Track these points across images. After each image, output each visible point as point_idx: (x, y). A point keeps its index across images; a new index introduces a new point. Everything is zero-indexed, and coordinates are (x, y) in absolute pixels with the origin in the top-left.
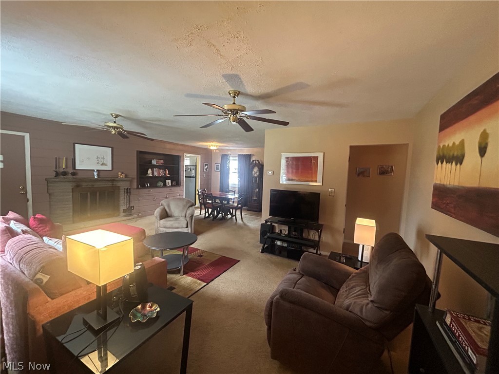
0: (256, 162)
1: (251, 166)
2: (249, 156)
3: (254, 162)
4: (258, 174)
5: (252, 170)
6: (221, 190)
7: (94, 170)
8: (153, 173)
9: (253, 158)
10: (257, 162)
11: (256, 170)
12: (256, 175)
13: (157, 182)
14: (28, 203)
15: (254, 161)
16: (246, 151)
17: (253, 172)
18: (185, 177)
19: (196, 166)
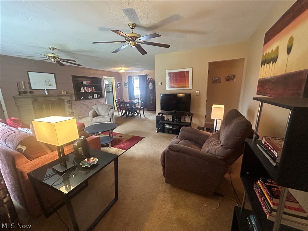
0: (150, 80)
1: (147, 82)
2: (146, 76)
3: (149, 80)
4: (152, 87)
5: (149, 83)
6: (130, 99)
7: (45, 89)
8: (84, 90)
9: (148, 77)
10: (151, 79)
11: (151, 85)
12: (151, 88)
13: (88, 96)
14: (4, 113)
15: (149, 79)
16: (144, 73)
17: (149, 86)
18: (106, 92)
19: (112, 84)
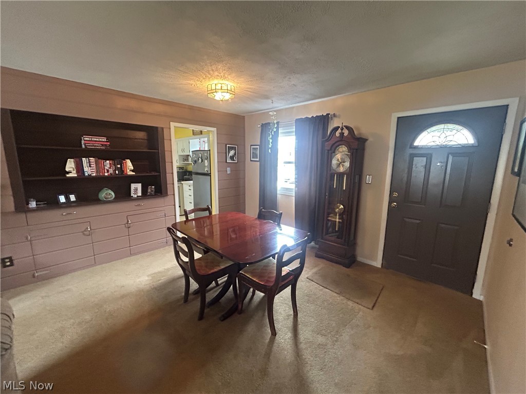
0: (342, 134)
1: (328, 145)
2: (324, 120)
3: (337, 134)
4: (347, 164)
5: (333, 151)
8: (80, 168)
9: (335, 123)
10: (346, 132)
11: (341, 160)
12: (342, 169)
13: (100, 190)
15: (336, 129)
16: (316, 107)
17: (334, 162)
19: (210, 150)
